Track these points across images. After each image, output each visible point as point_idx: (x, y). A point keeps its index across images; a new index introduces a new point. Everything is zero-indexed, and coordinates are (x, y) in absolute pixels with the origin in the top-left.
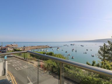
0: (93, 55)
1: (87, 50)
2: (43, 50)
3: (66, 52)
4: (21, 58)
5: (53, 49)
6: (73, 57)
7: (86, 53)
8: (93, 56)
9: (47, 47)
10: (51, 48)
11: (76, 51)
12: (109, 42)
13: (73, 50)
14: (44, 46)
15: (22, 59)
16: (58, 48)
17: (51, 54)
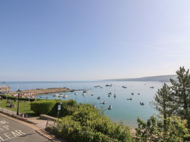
0: (142, 102)
1: (133, 94)
2: (57, 95)
3: (98, 99)
4: (11, 114)
5: (75, 94)
6: (110, 107)
7: (131, 99)
8: (143, 104)
9: (65, 90)
10: (72, 91)
11: (115, 97)
12: (172, 81)
13: (110, 94)
14: (60, 89)
15: (12, 116)
16: (84, 92)
17: (71, 103)
